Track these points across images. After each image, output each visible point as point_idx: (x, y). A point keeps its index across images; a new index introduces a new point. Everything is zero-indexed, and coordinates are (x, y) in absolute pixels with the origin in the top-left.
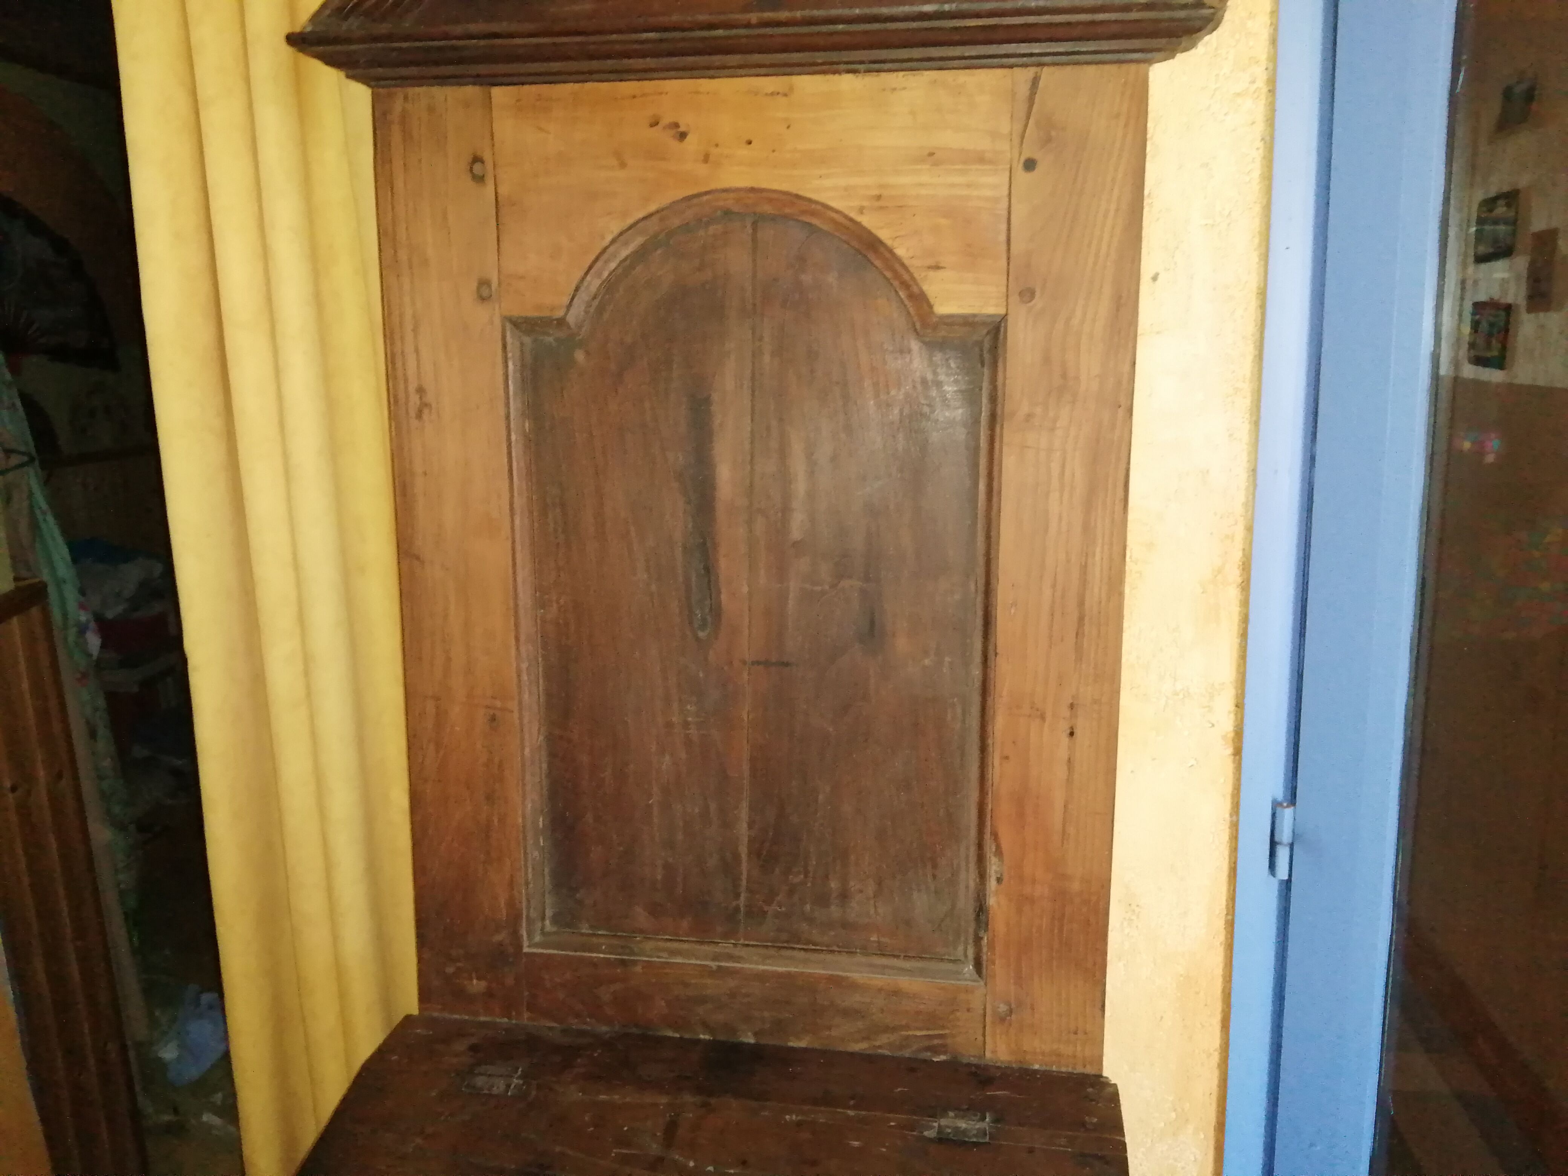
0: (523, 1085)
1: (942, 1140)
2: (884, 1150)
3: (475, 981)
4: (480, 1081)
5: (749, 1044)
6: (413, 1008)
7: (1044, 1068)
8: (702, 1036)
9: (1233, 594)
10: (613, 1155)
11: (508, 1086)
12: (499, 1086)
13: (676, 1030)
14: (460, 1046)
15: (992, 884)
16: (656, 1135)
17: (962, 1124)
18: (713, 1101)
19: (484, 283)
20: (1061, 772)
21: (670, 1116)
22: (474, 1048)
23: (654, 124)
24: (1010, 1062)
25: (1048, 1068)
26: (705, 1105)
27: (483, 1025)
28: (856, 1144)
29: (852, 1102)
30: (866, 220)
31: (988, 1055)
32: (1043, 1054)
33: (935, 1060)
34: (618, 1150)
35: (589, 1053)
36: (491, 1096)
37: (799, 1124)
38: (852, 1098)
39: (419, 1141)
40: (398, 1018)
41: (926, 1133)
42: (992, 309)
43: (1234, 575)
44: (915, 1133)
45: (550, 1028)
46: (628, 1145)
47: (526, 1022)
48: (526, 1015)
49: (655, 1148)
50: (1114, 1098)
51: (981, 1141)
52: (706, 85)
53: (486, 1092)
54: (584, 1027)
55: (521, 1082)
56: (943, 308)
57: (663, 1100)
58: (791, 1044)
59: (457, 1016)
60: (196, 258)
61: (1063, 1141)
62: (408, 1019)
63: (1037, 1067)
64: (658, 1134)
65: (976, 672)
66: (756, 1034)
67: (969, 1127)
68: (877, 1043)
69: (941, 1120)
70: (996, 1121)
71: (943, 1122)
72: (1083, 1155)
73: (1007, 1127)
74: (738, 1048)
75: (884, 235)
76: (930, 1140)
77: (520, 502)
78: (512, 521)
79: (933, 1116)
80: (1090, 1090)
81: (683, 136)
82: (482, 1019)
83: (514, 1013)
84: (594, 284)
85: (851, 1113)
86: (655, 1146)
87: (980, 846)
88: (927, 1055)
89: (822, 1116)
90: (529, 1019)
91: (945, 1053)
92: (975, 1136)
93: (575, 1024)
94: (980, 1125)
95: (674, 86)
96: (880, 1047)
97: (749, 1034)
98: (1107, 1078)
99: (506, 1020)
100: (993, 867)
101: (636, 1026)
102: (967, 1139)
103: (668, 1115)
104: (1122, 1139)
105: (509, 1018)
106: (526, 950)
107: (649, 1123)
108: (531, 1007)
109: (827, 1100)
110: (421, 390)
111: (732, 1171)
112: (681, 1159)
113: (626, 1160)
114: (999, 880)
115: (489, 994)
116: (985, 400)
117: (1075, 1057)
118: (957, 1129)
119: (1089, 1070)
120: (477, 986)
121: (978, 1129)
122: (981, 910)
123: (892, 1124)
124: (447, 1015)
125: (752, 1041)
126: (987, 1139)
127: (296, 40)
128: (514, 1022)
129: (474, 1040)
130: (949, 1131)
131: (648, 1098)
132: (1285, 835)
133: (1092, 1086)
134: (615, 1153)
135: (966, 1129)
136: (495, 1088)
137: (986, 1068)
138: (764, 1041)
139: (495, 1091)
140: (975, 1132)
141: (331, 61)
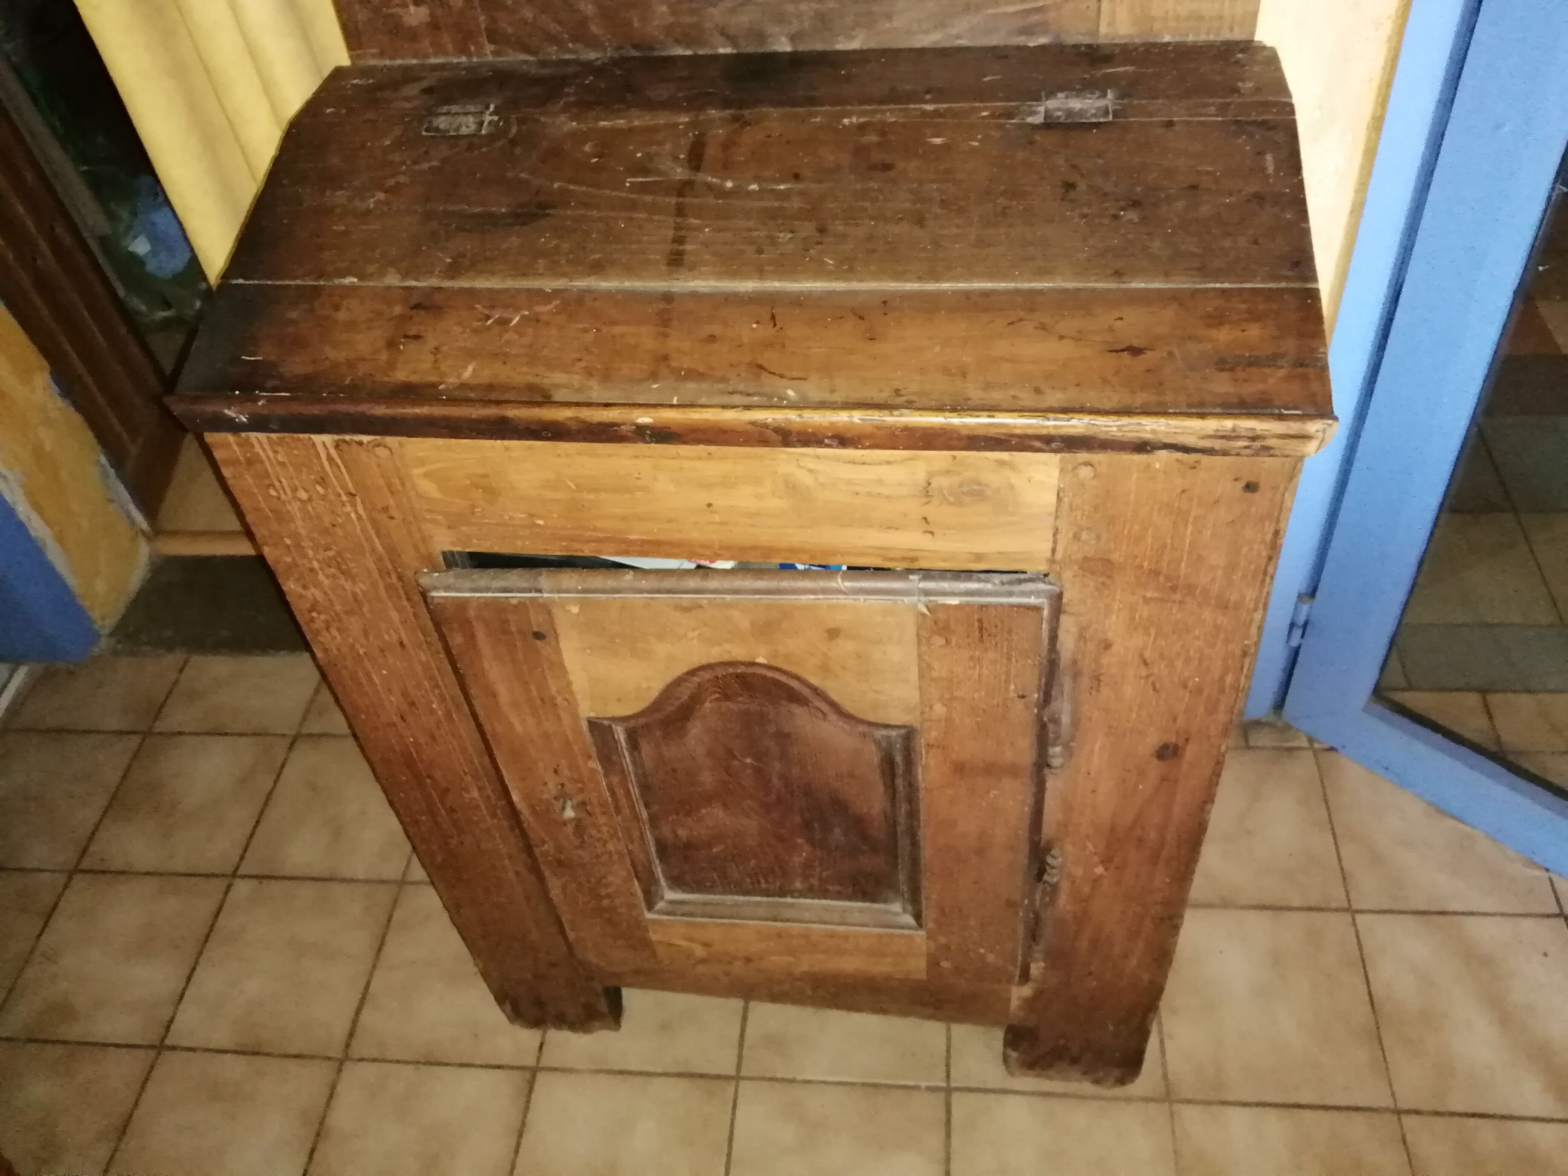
0: (499, 120)
1: (1050, 125)
2: (976, 144)
3: (412, 8)
4: (442, 122)
5: (785, 53)
6: (343, 58)
7: (1178, 39)
8: (722, 51)
10: (628, 184)
11: (481, 124)
12: (468, 125)
13: (688, 46)
14: (412, 90)
16: (678, 158)
17: (1076, 104)
18: (746, 113)
21: (694, 135)
22: (427, 91)
24: (1131, 36)
25: (1182, 39)
26: (735, 119)
27: (435, 68)
28: (938, 141)
29: (928, 97)
31: (1103, 29)
32: (1177, 18)
33: (1031, 44)
34: (632, 180)
35: (578, 81)
36: (458, 137)
37: (861, 128)
38: (927, 92)
39: (381, 196)
40: (326, 73)
41: (1030, 120)
44: (1013, 121)
45: (525, 62)
46: (646, 172)
47: (490, 58)
48: (489, 48)
49: (680, 173)
50: (1272, 59)
51: (1102, 120)
53: (452, 133)
54: (567, 56)
55: (496, 118)
57: (684, 119)
58: (840, 46)
59: (399, 62)
61: (1212, 110)
62: (338, 73)
63: (1167, 39)
64: (682, 156)
66: (792, 38)
67: (1085, 107)
68: (954, 31)
69: (1048, 102)
70: (1122, 96)
71: (1052, 104)
72: (1237, 123)
73: (1136, 102)
74: (774, 57)
76: (1035, 127)
79: (1038, 99)
80: (1240, 56)
82: (434, 61)
83: (472, 48)
85: (929, 107)
86: (679, 170)
88: (1020, 40)
89: (890, 115)
90: (495, 53)
91: (1045, 32)
92: (1095, 115)
93: (552, 53)
94: (1102, 103)
96: (958, 37)
97: (784, 39)
98: (1260, 42)
99: (464, 59)
101: (636, 47)
102: (1084, 121)
103: (691, 135)
104: (1286, 100)
105: (469, 55)
107: (668, 147)
108: (493, 36)
109: (894, 97)
111: (782, 187)
112: (714, 180)
113: (644, 188)
115: (434, 26)
117: (1221, 17)
118: (1070, 113)
119: (1237, 35)
120: (416, 15)
121: (1098, 108)
123: (984, 114)
124: (388, 62)
125: (788, 48)
126: (1110, 118)
128: (475, 60)
129: (425, 84)
130: (1060, 113)
131: (662, 119)
133: (1242, 51)
134: (629, 182)
135: (1081, 110)
136: (464, 128)
137: (1099, 47)
138: (802, 47)
139: (464, 131)
140: (1093, 111)
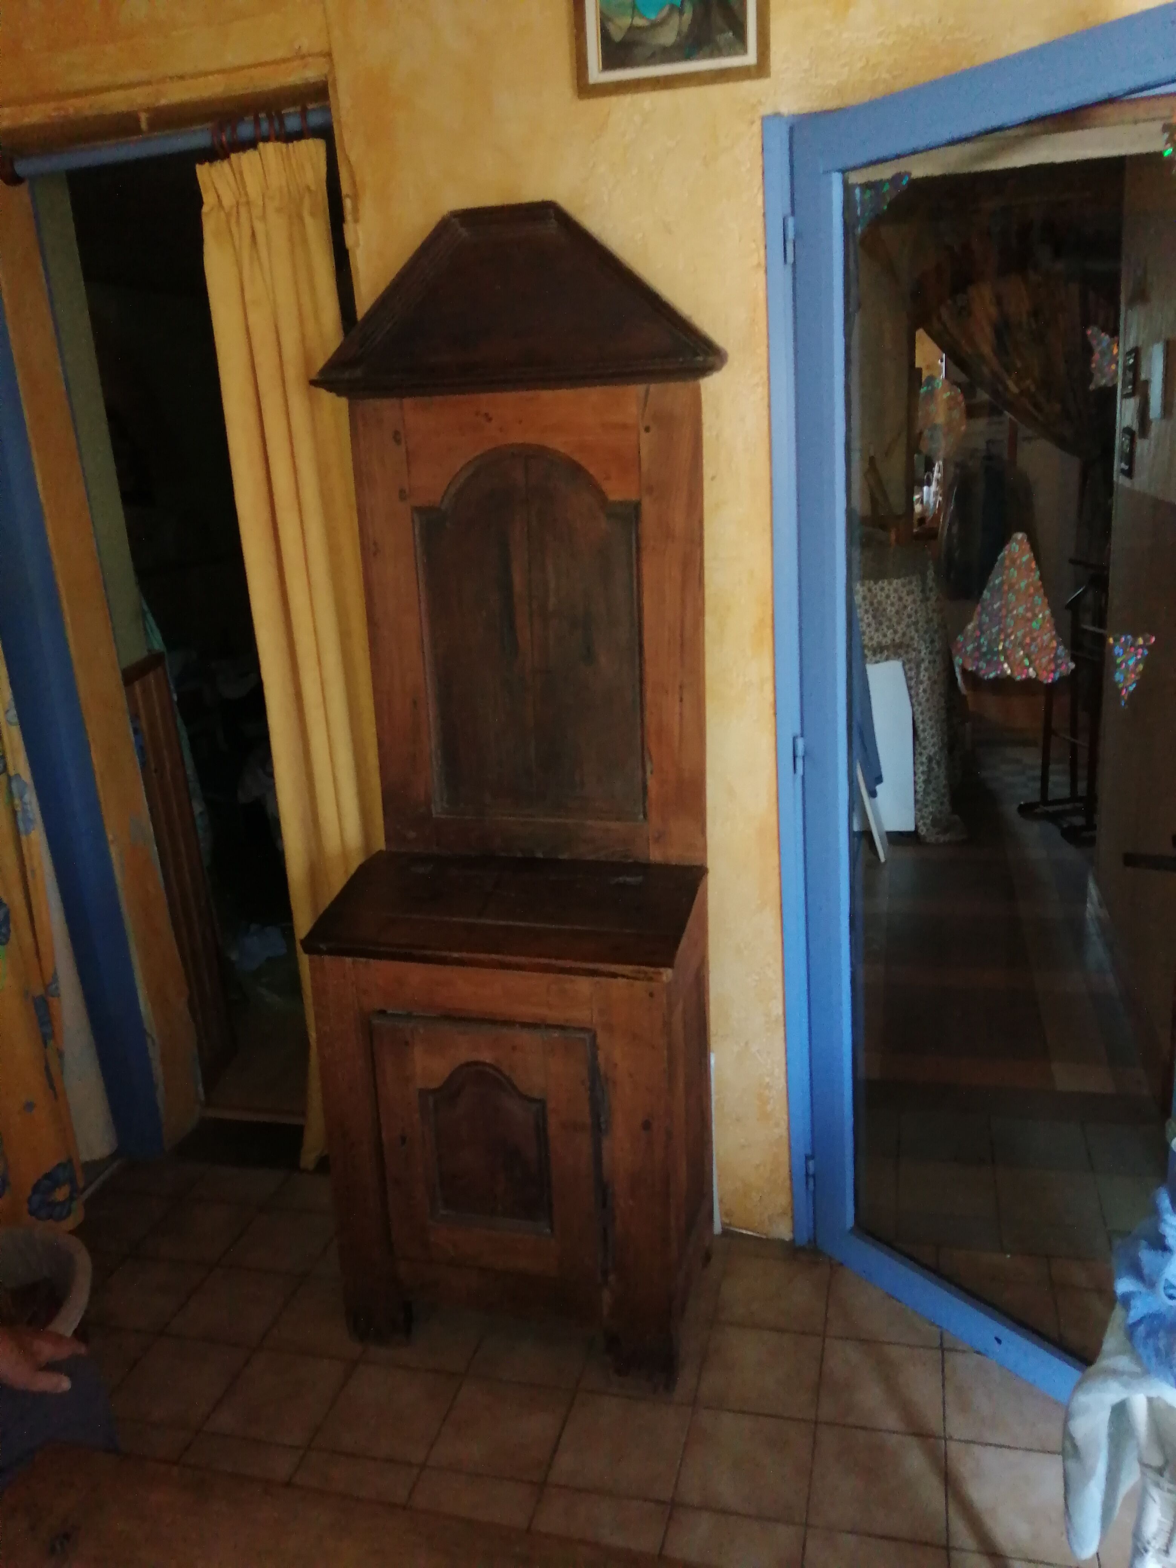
3: (411, 832)
4: (412, 869)
6: (382, 847)
7: (677, 863)
9: (769, 631)
11: (426, 871)
14: (404, 859)
15: (648, 774)
18: (519, 874)
19: (402, 491)
20: (677, 718)
21: (498, 879)
22: (409, 860)
23: (477, 414)
24: (661, 861)
26: (515, 875)
27: (414, 851)
30: (576, 457)
31: (651, 858)
32: (676, 856)
35: (464, 861)
41: (611, 882)
42: (634, 498)
43: (769, 621)
44: (606, 883)
45: (445, 852)
48: (435, 847)
52: (498, 395)
54: (462, 851)
55: (432, 869)
56: (613, 497)
58: (560, 857)
59: (403, 849)
60: (261, 474)
62: (379, 851)
63: (673, 863)
65: (637, 672)
66: (543, 853)
71: (620, 878)
72: (679, 888)
75: (583, 463)
76: (612, 885)
77: (423, 598)
78: (420, 606)
79: (616, 877)
81: (490, 420)
82: (414, 849)
83: (429, 846)
84: (453, 490)
87: (643, 758)
88: (623, 859)
91: (631, 858)
93: (457, 850)
95: (485, 397)
99: (424, 849)
100: (649, 768)
101: (488, 851)
105: (426, 848)
106: (434, 816)
108: (438, 843)
110: (375, 544)
114: (652, 773)
115: (418, 838)
116: (634, 542)
117: (691, 857)
119: (698, 863)
120: (412, 835)
122: (645, 788)
124: (398, 849)
125: (542, 856)
127: (313, 383)
128: (428, 849)
129: (409, 857)
131: (490, 873)
132: (800, 752)
137: (650, 863)
138: (547, 856)
141: (330, 390)
